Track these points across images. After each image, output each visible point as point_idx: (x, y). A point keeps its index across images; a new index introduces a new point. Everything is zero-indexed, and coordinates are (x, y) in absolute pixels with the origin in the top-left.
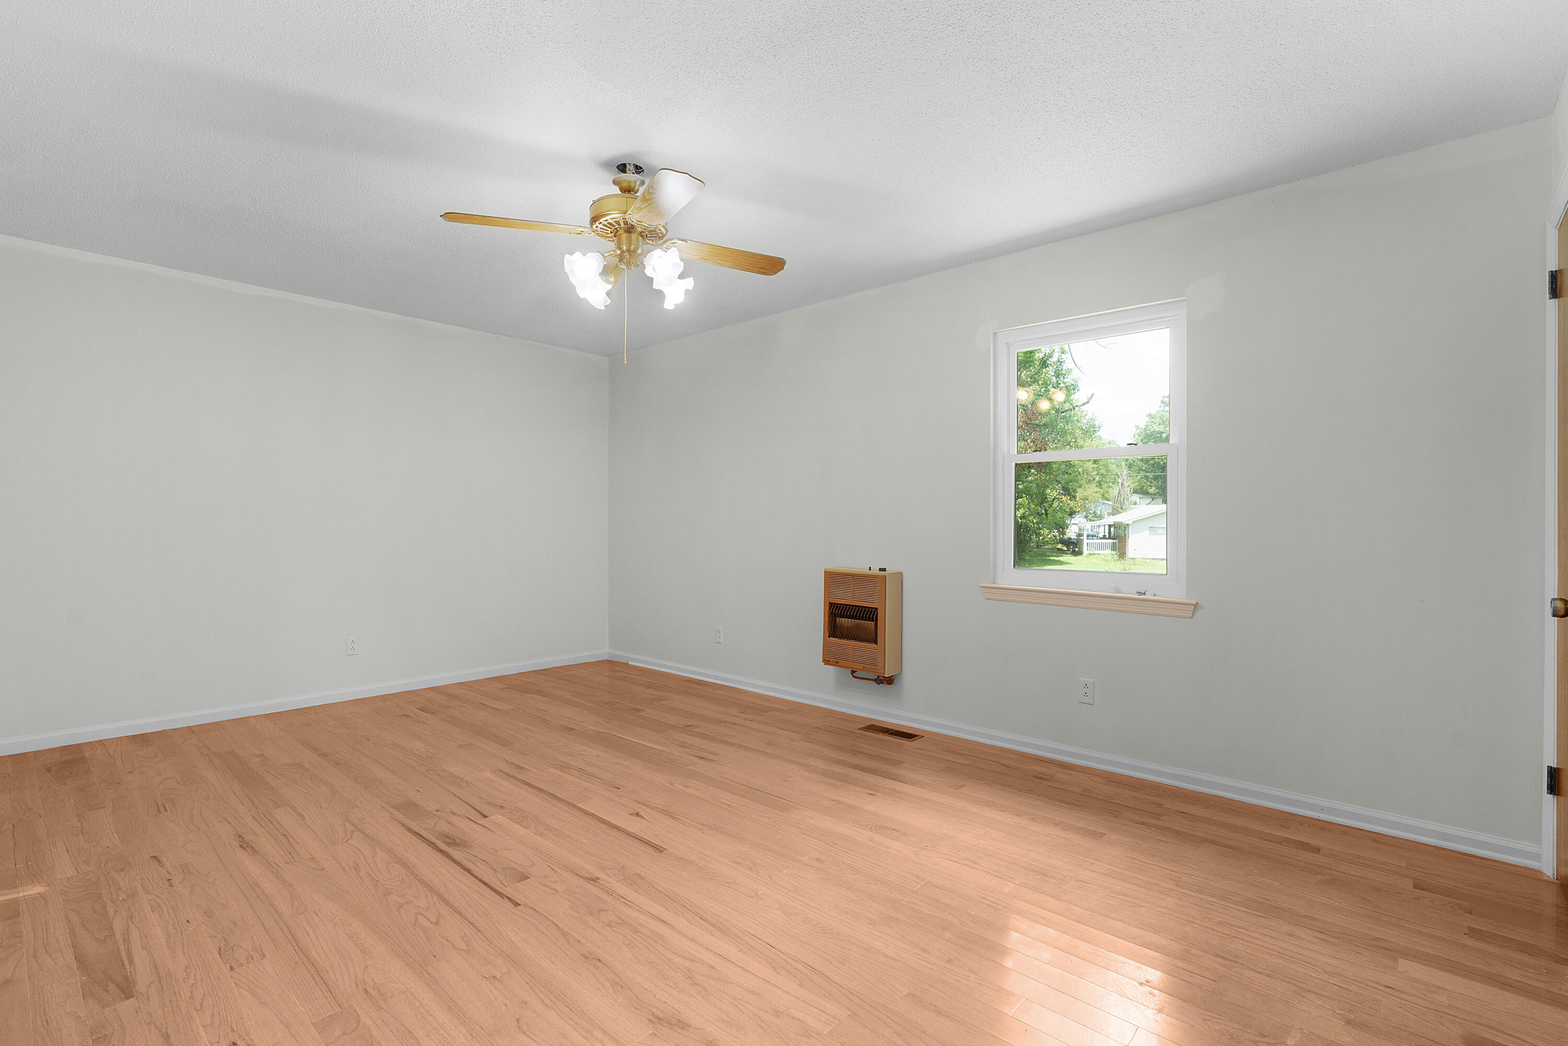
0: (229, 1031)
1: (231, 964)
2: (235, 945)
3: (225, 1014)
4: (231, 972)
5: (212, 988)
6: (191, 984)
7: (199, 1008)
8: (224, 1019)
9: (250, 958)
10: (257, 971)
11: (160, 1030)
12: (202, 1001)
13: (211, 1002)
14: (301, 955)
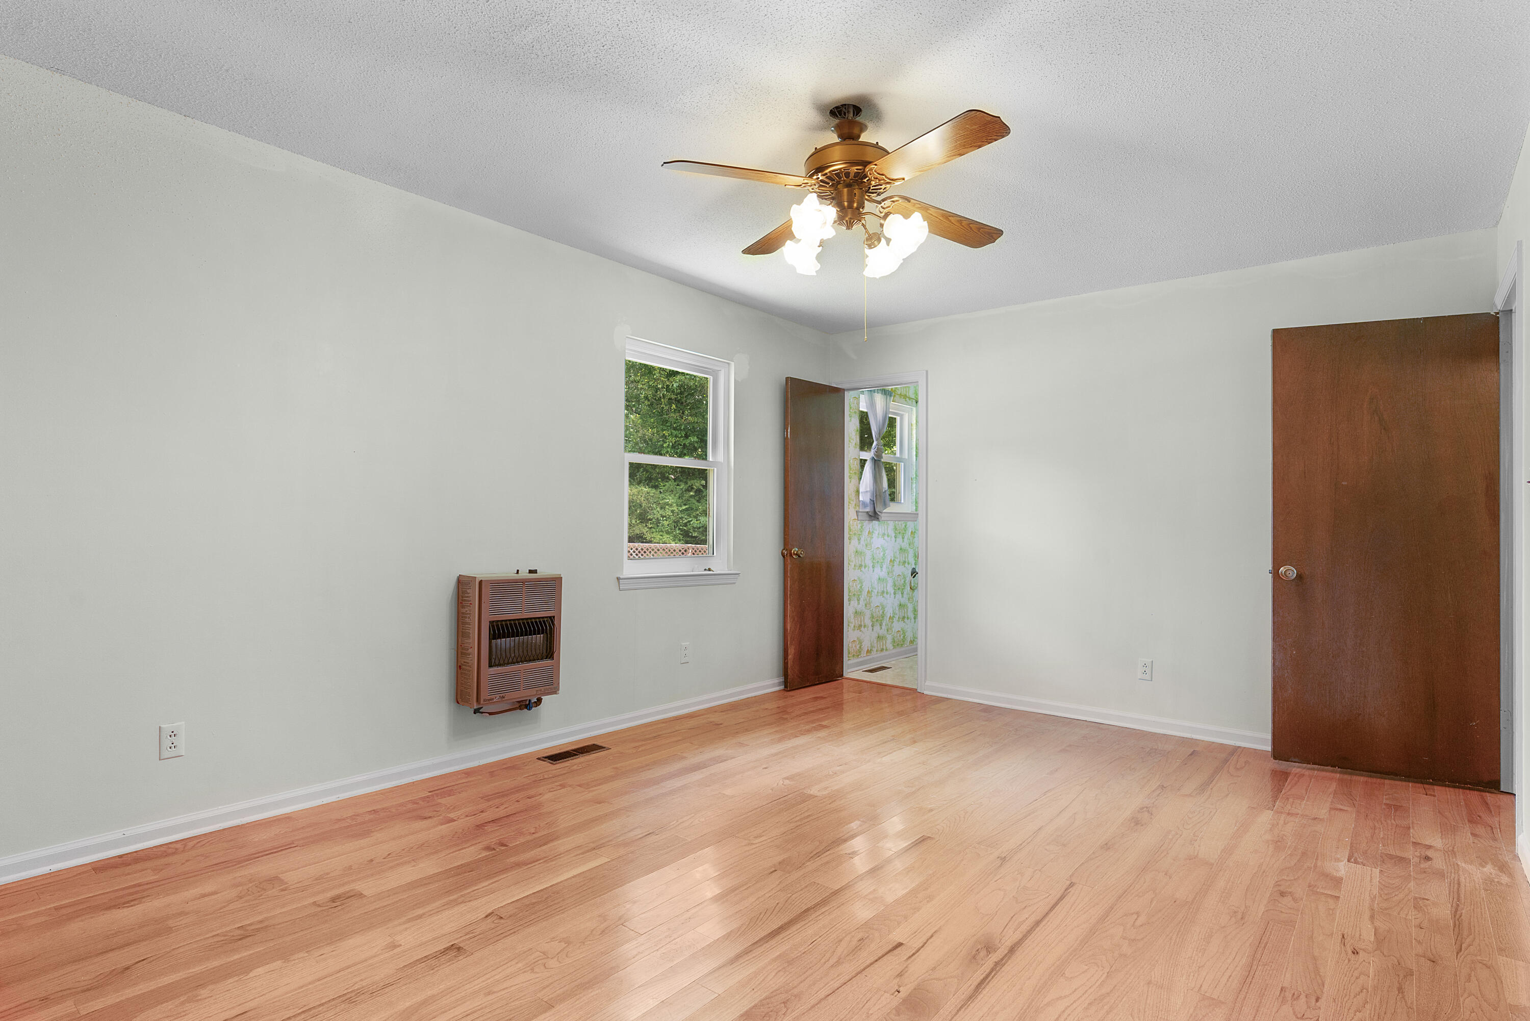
0: (1352, 961)
1: (1315, 1004)
2: (1298, 1018)
3: (1348, 973)
4: (1320, 997)
5: (1345, 997)
6: (1361, 1013)
7: (1365, 990)
8: (1350, 970)
9: (1295, 996)
10: (1299, 982)
11: (1403, 997)
12: (1359, 993)
13: (1352, 987)
14: (1254, 967)
